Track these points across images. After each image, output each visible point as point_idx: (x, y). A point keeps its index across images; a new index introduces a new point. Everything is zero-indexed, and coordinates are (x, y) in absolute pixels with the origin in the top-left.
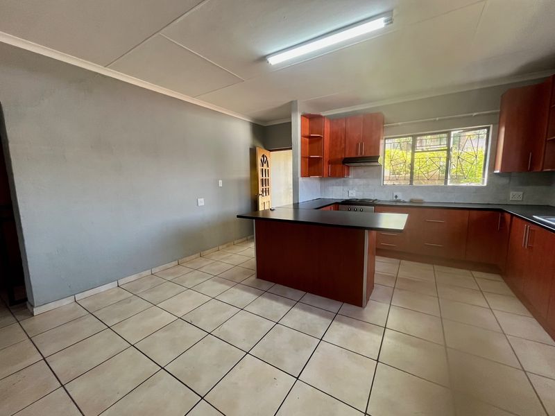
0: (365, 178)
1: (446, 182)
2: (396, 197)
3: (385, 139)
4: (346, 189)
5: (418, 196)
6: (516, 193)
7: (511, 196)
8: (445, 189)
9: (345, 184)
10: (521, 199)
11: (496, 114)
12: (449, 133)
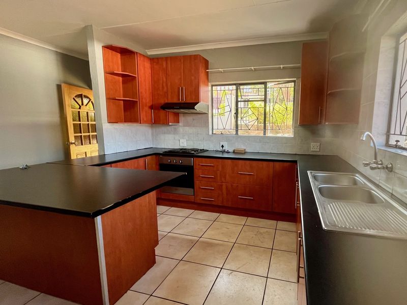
0: (194, 126)
1: (265, 133)
2: (223, 146)
3: (212, 86)
4: (177, 137)
5: (241, 146)
6: (315, 144)
7: (312, 148)
8: (264, 140)
9: (175, 132)
10: (318, 150)
11: (298, 68)
12: (265, 83)
